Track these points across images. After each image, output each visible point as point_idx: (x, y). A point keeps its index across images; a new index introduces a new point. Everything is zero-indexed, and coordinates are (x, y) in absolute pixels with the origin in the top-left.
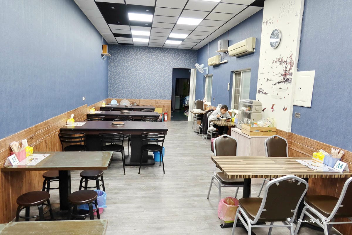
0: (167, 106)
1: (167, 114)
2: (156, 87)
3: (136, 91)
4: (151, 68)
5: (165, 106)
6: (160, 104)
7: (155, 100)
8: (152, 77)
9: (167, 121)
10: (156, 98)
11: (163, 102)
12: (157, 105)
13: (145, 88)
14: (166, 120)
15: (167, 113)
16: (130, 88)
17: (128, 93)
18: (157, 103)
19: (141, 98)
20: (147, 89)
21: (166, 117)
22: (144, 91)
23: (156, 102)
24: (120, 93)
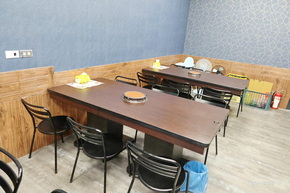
0: (287, 81)
1: (281, 96)
2: (270, 41)
3: (229, 46)
4: (267, 4)
5: (281, 81)
6: (270, 76)
7: (261, 66)
8: (266, 22)
9: (277, 109)
10: (265, 63)
11: (277, 72)
12: (263, 75)
13: (247, 42)
14: (275, 105)
15: (281, 93)
16: (219, 40)
17: (214, 48)
18: (265, 73)
19: (234, 60)
20: (251, 44)
21: (276, 101)
22: (243, 48)
23: (264, 70)
24: (201, 48)
